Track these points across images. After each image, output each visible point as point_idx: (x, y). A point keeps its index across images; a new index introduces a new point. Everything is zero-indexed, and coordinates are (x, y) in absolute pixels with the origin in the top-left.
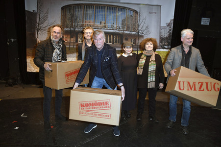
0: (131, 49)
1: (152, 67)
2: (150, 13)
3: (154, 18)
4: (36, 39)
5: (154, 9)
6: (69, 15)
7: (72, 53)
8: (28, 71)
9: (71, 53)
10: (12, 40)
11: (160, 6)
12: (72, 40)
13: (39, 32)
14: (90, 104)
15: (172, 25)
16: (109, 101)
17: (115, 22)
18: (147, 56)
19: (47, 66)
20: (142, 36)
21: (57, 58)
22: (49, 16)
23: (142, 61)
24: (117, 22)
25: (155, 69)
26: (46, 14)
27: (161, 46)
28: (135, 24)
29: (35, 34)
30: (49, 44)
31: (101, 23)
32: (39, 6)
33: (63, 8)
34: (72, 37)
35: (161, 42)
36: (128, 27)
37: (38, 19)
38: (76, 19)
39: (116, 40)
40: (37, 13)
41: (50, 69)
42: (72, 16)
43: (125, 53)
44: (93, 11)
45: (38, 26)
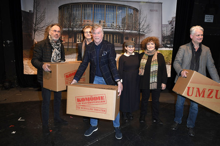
0: (134, 48)
1: (154, 68)
2: (151, 10)
3: (155, 15)
4: (33, 40)
5: (155, 7)
6: (66, 15)
7: (71, 53)
8: (25, 73)
9: (69, 54)
10: (8, 42)
11: (162, 3)
12: (71, 40)
13: (36, 33)
14: (86, 98)
15: (175, 23)
16: (104, 95)
17: (115, 20)
18: (149, 56)
19: (46, 66)
20: (143, 35)
21: (56, 58)
22: (46, 16)
23: (144, 61)
24: (116, 21)
25: (157, 70)
26: (43, 14)
27: (163, 45)
28: (135, 23)
29: (31, 35)
30: (47, 44)
31: (100, 22)
32: (35, 5)
33: (60, 8)
34: (70, 37)
35: (163, 41)
36: (128, 26)
37: (35, 19)
38: (74, 19)
39: (116, 39)
40: (33, 13)
41: (49, 70)
42: (71, 15)
43: (127, 53)
44: (92, 9)
45: (35, 26)
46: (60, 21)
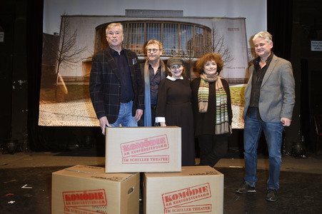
0: (181, 68)
2: (230, 29)
3: (236, 36)
5: (236, 24)
8: (40, 124)
10: (21, 82)
11: (244, 19)
13: (62, 64)
17: (177, 45)
22: (77, 40)
24: (179, 46)
26: (73, 38)
28: (207, 47)
29: (55, 67)
32: (63, 25)
33: (98, 29)
36: (197, 52)
37: (61, 45)
40: (59, 37)
44: (143, 30)
45: (60, 55)
46: (97, 47)
